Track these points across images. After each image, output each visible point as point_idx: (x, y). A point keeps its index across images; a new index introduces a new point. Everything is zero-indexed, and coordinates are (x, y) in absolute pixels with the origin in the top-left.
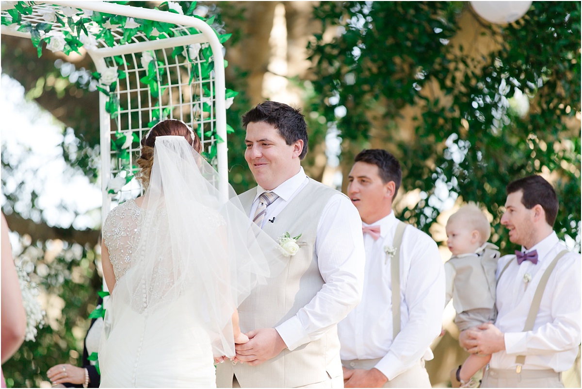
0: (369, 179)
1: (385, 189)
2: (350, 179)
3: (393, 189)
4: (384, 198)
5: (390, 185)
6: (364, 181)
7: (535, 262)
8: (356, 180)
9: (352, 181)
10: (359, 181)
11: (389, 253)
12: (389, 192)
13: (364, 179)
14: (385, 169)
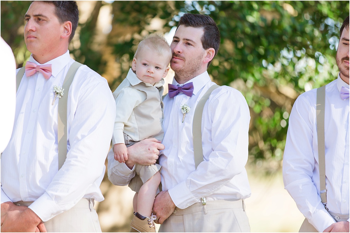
0: (46, 17)
1: (62, 29)
2: (27, 18)
3: (70, 28)
4: (61, 38)
5: (66, 25)
6: (39, 19)
7: (190, 95)
8: (32, 19)
9: (28, 20)
10: (35, 20)
11: (57, 93)
12: (66, 31)
13: (40, 17)
14: (62, 8)
